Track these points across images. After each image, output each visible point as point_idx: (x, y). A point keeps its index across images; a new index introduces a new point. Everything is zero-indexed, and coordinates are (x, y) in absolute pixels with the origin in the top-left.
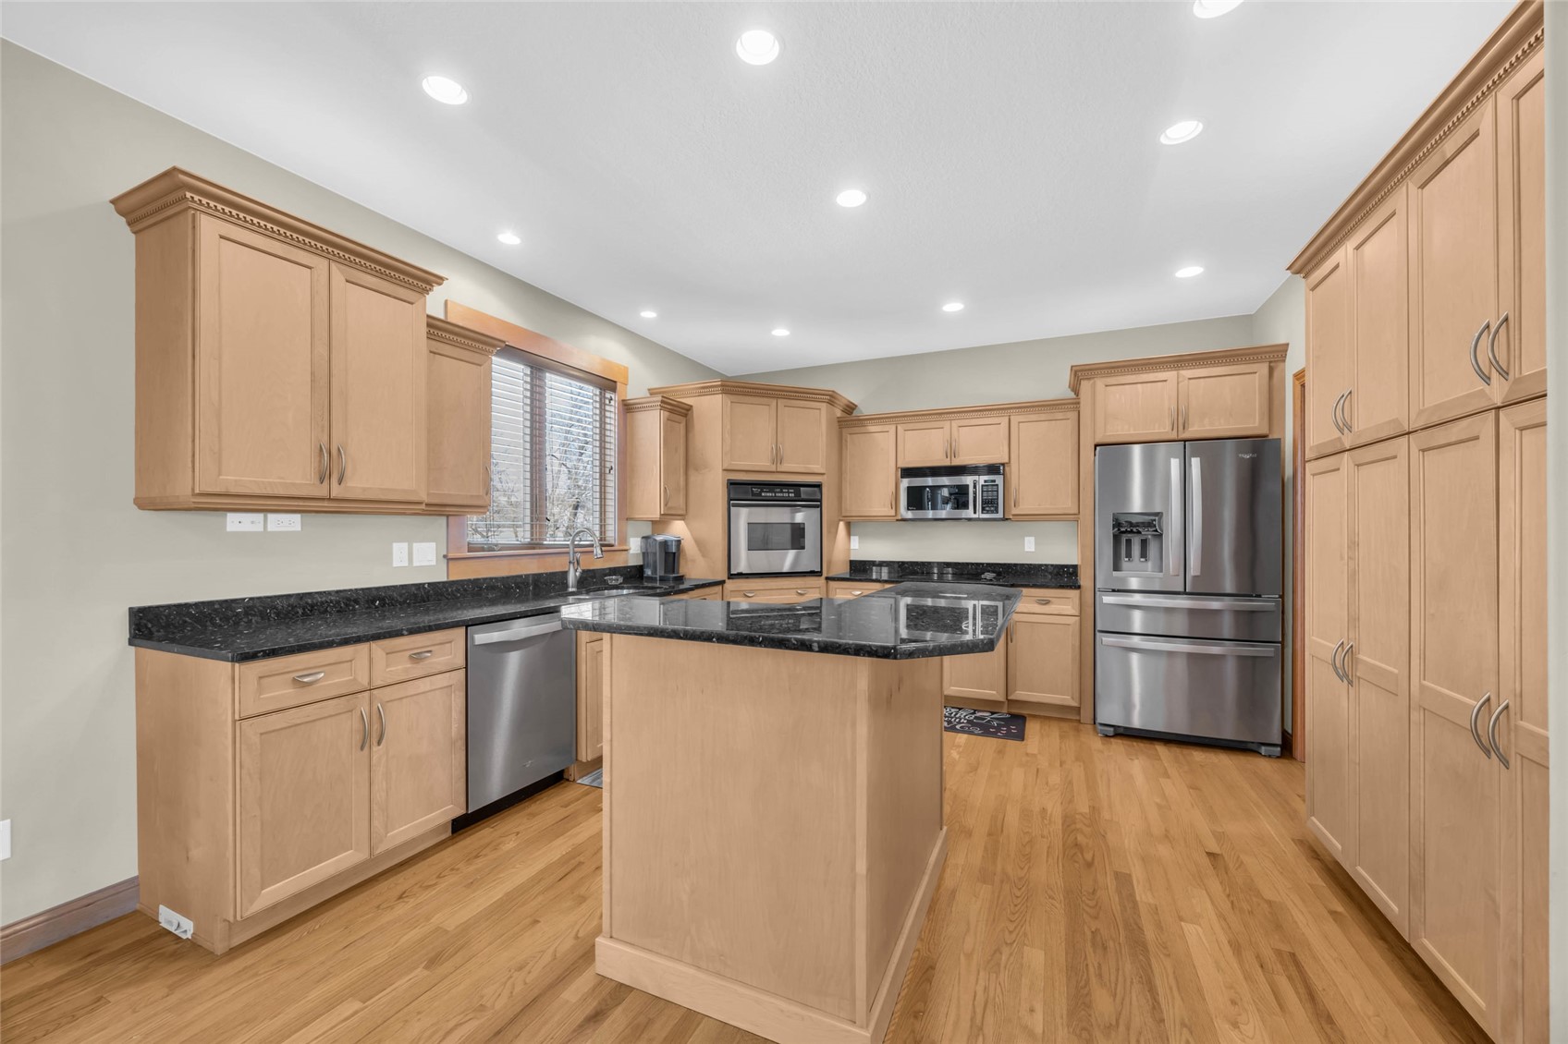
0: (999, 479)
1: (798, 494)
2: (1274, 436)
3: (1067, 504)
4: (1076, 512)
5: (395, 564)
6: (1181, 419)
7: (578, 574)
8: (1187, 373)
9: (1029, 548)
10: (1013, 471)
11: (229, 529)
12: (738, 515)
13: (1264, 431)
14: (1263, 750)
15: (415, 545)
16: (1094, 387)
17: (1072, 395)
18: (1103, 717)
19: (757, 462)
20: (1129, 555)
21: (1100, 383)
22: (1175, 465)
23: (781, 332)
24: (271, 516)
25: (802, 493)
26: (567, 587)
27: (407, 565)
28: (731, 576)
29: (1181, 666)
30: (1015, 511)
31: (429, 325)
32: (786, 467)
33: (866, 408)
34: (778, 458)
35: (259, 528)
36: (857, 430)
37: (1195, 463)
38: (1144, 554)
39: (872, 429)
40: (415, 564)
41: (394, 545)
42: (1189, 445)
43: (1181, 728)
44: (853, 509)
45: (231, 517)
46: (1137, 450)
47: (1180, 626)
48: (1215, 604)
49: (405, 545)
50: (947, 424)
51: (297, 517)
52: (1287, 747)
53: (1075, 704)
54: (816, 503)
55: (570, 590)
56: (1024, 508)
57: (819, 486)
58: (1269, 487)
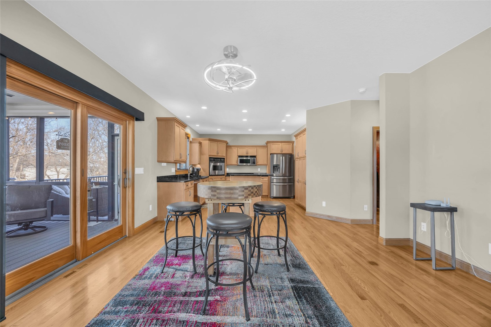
0: (255, 158)
1: (221, 160)
2: (293, 154)
3: (265, 163)
4: (267, 164)
5: (172, 171)
6: (282, 151)
8: (283, 144)
9: (259, 170)
10: (257, 157)
11: (162, 165)
12: (211, 164)
13: (292, 153)
14: (292, 198)
16: (270, 144)
17: (266, 145)
18: (272, 196)
19: (214, 154)
20: (275, 171)
21: (271, 144)
22: (281, 157)
23: (219, 130)
25: (222, 160)
28: (210, 175)
29: (281, 187)
30: (258, 164)
31: (186, 134)
32: (219, 155)
33: (230, 144)
34: (218, 153)
35: (164, 165)
36: (229, 148)
37: (284, 157)
38: (277, 171)
39: (233, 148)
41: (172, 168)
42: (283, 155)
43: (281, 196)
44: (229, 163)
46: (275, 155)
47: (281, 181)
48: (286, 178)
50: (246, 148)
51: (166, 163)
52: (294, 197)
53: (267, 195)
54: (224, 162)
55: (189, 177)
56: (259, 163)
57: (224, 159)
58: (292, 161)
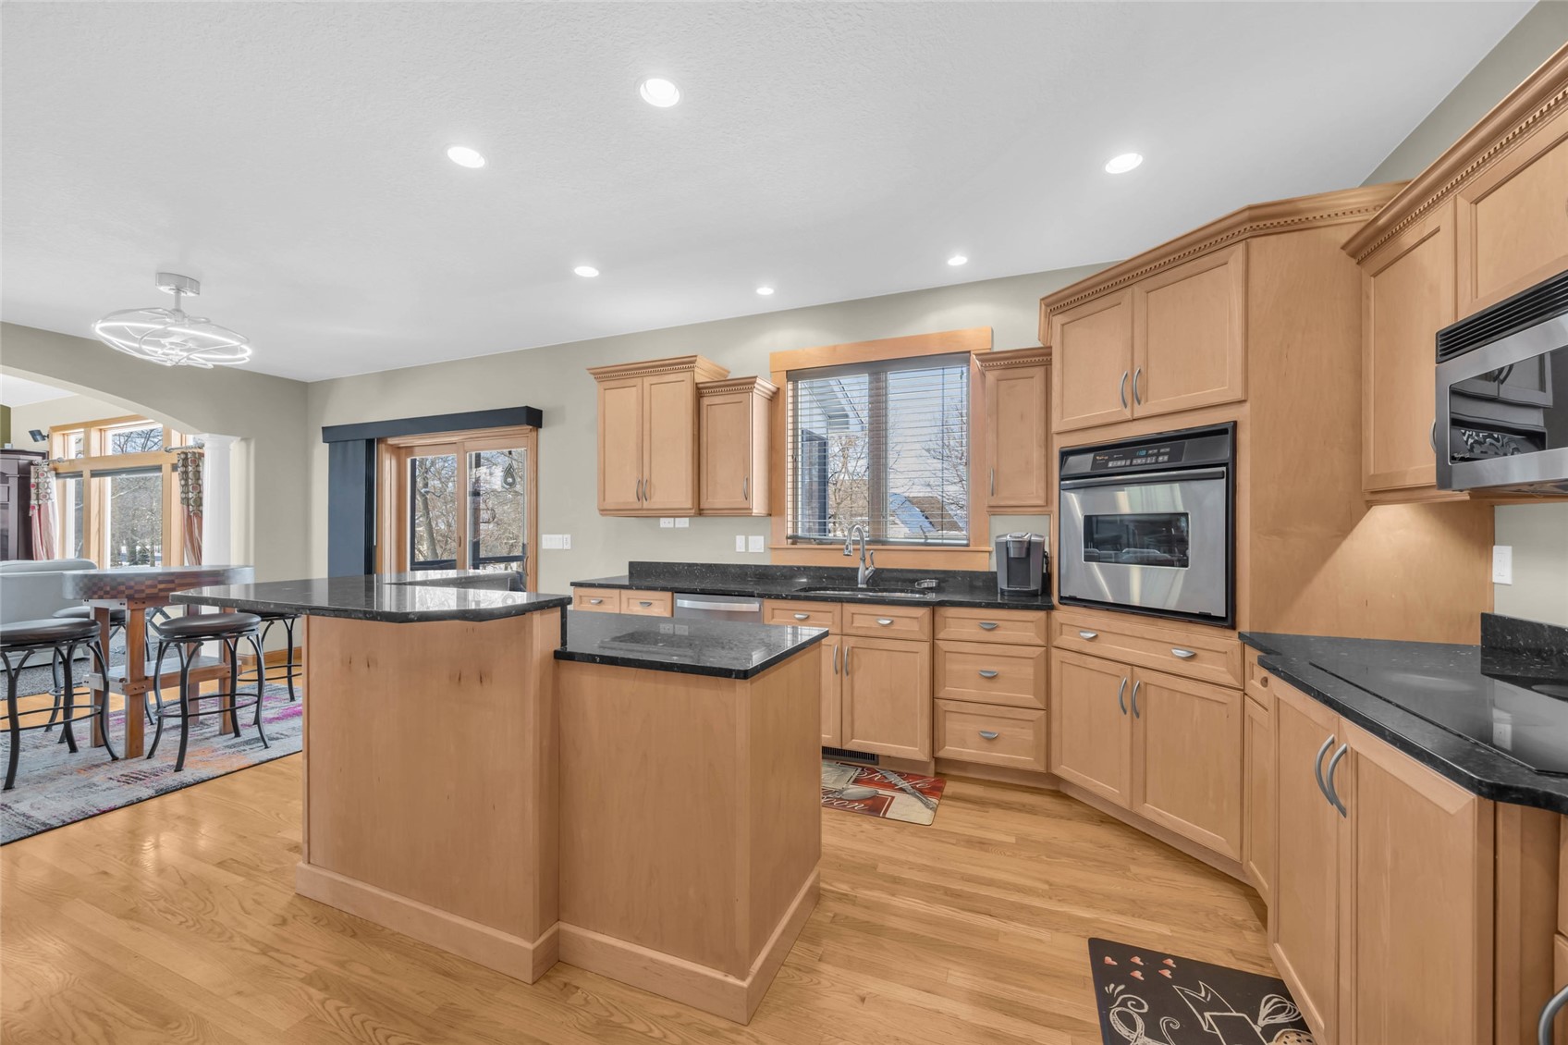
5: (738, 550)
7: (867, 572)
15: (750, 537)
24: (677, 519)
26: (857, 584)
27: (744, 550)
35: (671, 525)
40: (750, 551)
41: (738, 537)
45: (662, 520)
49: (743, 537)
51: (685, 520)
55: (859, 586)
